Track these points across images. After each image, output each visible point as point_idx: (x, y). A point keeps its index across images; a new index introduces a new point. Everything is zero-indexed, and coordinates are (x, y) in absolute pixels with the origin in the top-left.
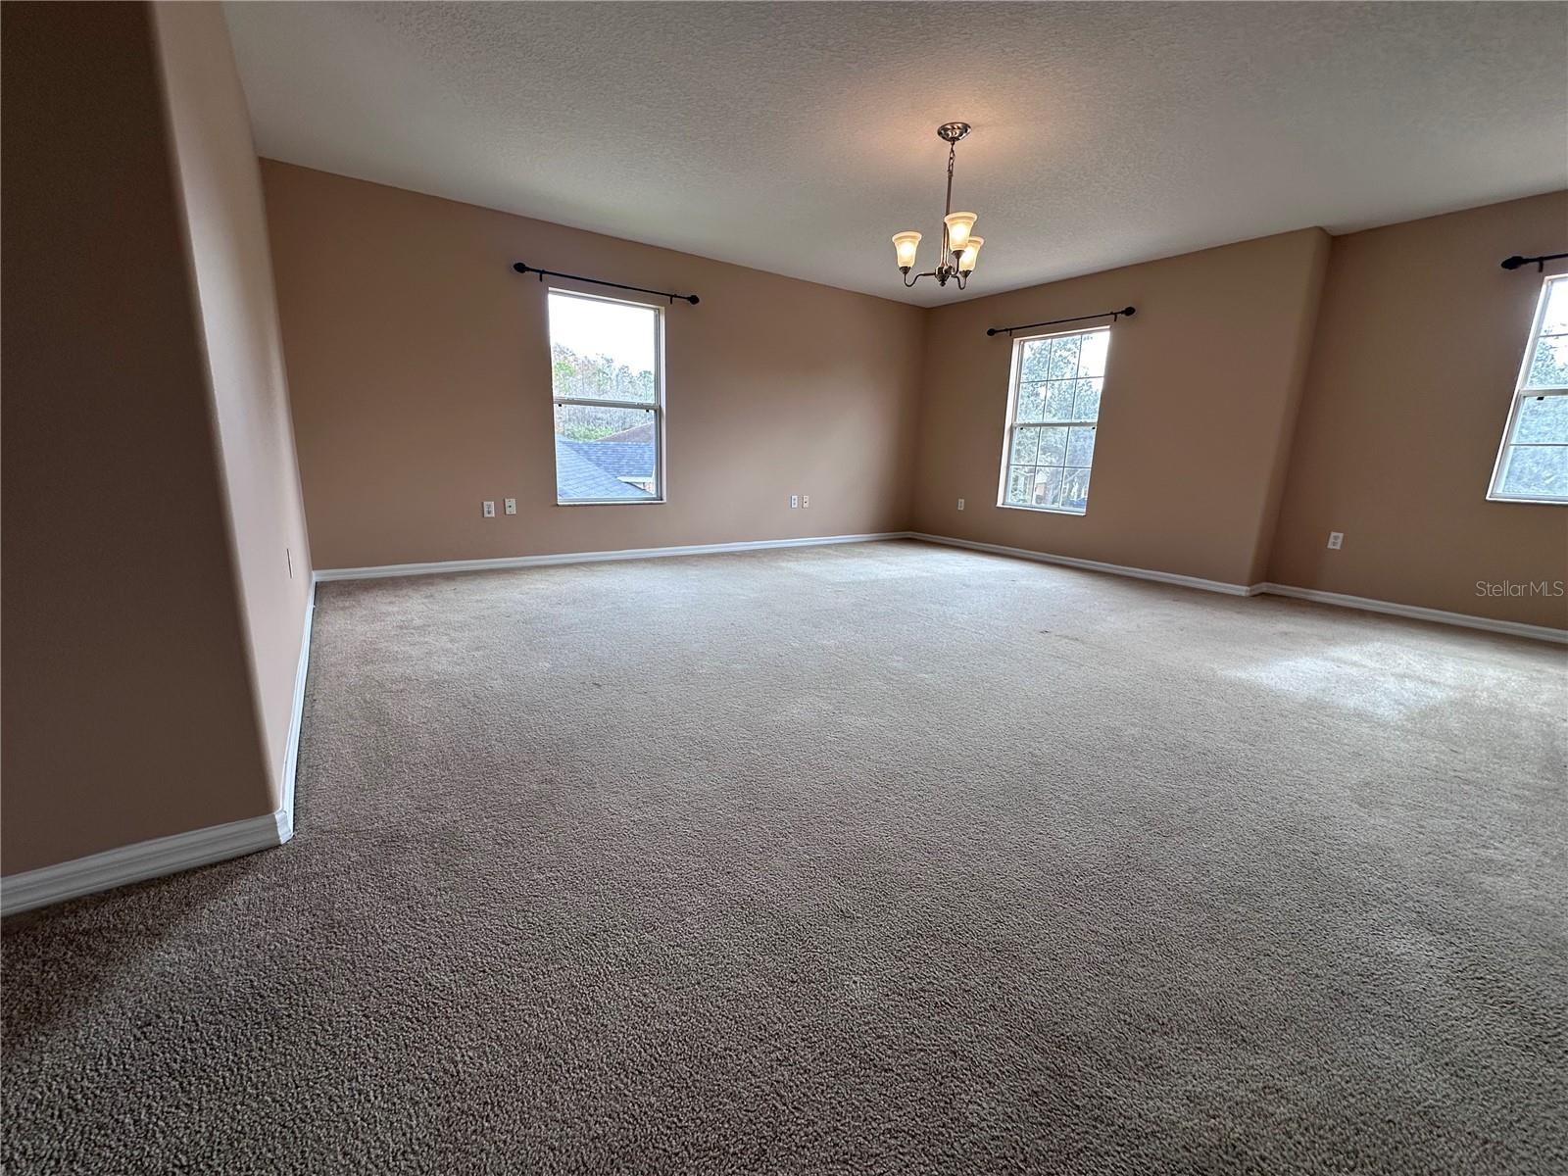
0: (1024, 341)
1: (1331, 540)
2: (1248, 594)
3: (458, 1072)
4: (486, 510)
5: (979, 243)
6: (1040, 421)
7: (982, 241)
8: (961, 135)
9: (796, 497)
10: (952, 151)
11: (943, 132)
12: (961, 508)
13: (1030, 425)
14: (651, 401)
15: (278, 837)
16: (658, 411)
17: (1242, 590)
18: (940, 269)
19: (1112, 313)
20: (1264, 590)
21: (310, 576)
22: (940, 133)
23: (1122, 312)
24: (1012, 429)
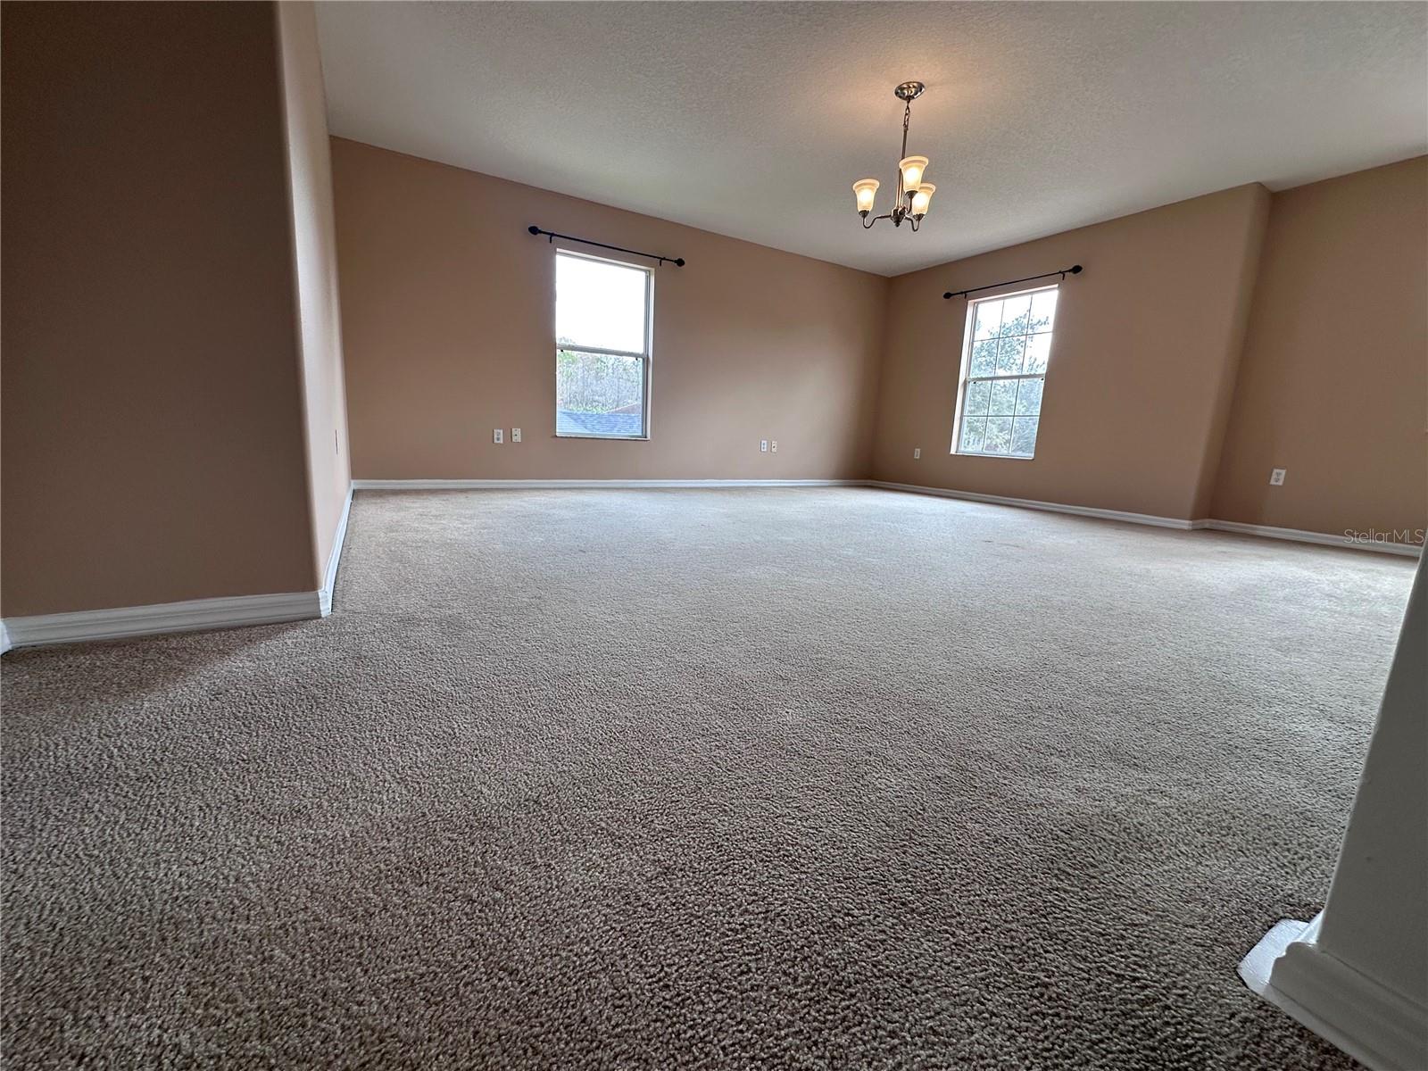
0: (978, 303)
1: (1274, 476)
2: (1191, 528)
3: (455, 733)
4: (496, 436)
5: (931, 189)
6: (992, 375)
7: (934, 188)
8: (916, 94)
9: (765, 442)
10: (908, 108)
11: (899, 93)
12: (917, 456)
13: (982, 379)
14: (640, 350)
15: (320, 611)
16: (646, 360)
17: (1185, 524)
18: (896, 211)
19: (1060, 272)
20: (1207, 526)
21: (350, 483)
22: (897, 93)
23: (1070, 271)
24: (965, 383)
